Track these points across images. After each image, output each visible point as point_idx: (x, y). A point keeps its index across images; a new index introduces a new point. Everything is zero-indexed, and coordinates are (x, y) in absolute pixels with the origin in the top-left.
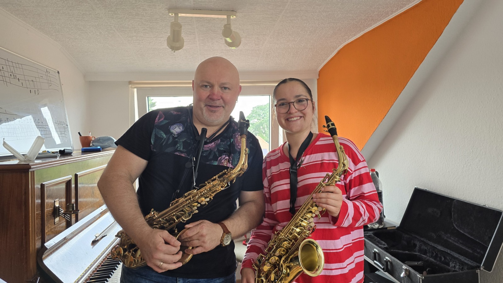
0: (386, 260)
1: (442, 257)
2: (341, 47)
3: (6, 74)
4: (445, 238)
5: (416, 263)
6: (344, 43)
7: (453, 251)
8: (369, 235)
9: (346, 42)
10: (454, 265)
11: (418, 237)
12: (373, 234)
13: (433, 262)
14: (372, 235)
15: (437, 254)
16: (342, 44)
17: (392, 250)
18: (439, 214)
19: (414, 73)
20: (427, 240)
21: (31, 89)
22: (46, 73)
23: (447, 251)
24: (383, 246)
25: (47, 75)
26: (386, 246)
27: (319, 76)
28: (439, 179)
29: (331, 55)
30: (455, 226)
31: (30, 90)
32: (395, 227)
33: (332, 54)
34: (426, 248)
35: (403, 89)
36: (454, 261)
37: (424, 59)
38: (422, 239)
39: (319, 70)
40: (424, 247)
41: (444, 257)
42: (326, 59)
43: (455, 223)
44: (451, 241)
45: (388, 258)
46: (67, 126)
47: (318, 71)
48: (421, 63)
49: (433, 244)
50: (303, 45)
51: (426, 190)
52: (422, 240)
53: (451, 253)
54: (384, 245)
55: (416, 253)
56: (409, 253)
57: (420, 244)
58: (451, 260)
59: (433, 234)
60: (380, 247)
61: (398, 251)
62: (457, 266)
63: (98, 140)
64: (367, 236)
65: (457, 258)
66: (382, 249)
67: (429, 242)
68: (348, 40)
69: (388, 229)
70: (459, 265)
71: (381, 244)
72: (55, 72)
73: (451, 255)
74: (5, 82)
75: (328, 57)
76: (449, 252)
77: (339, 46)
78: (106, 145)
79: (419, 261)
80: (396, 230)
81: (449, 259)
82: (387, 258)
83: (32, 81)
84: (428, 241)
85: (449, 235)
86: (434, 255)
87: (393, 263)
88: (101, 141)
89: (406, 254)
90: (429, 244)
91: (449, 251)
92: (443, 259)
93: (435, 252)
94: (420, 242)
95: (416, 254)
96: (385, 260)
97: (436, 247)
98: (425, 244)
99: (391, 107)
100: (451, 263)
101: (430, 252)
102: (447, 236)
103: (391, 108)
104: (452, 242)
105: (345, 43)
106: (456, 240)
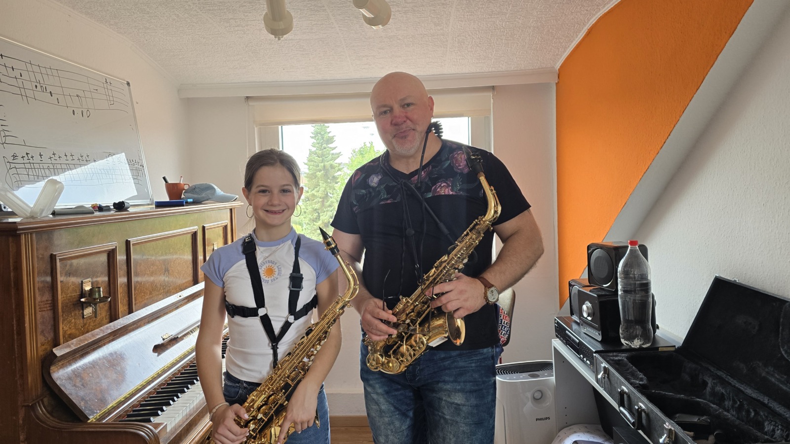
0: (639, 408)
1: (751, 410)
2: (593, 21)
3: (27, 85)
4: (764, 374)
5: (695, 419)
6: (597, 13)
7: (775, 400)
8: (619, 360)
9: (601, 12)
10: (772, 427)
11: (712, 369)
12: (627, 358)
13: (728, 419)
14: (625, 360)
15: (741, 405)
16: (595, 15)
17: (653, 391)
18: (757, 328)
19: (716, 59)
20: (728, 375)
21: (74, 109)
22: (105, 85)
23: (762, 400)
24: (637, 382)
25: (106, 87)
26: (645, 382)
27: (559, 78)
28: (762, 263)
29: (577, 38)
30: (783, 352)
31: (73, 111)
32: (675, 346)
33: (579, 36)
34: (724, 392)
35: (697, 90)
36: (772, 421)
37: (736, 28)
38: (720, 373)
39: (559, 67)
40: (719, 389)
41: (755, 411)
42: (569, 46)
43: (783, 348)
44: (773, 380)
45: (643, 404)
46: (143, 167)
47: (557, 70)
48: (730, 37)
49: (738, 385)
50: (520, 21)
51: (735, 281)
52: (718, 375)
53: (770, 405)
54: (641, 380)
55: (700, 400)
56: (686, 398)
57: (714, 383)
58: (767, 417)
59: (742, 365)
60: (631, 384)
61: (664, 393)
62: (778, 430)
63: (193, 190)
64: (616, 360)
65: (779, 415)
66: (634, 387)
67: (732, 380)
68: (604, 7)
69: (660, 349)
70: (781, 430)
71: (636, 378)
72: (122, 83)
73: (770, 408)
74: (25, 98)
75: (572, 42)
76: (766, 402)
77: (589, 20)
78: (203, 197)
79: (703, 415)
80: (674, 353)
81: (764, 415)
82: (641, 404)
83: (77, 96)
84: (729, 378)
85: (771, 369)
86: (737, 406)
87: (651, 415)
88: (197, 190)
89: (680, 399)
90: (730, 384)
91: (766, 400)
92: (753, 414)
93: (740, 402)
94: (714, 379)
95: (699, 402)
96: (637, 407)
97: (744, 390)
98: (723, 382)
99: (675, 126)
100: (766, 424)
101: (730, 399)
102: (767, 370)
103: (675, 128)
104: (777, 382)
105: (599, 14)
106: (783, 380)
